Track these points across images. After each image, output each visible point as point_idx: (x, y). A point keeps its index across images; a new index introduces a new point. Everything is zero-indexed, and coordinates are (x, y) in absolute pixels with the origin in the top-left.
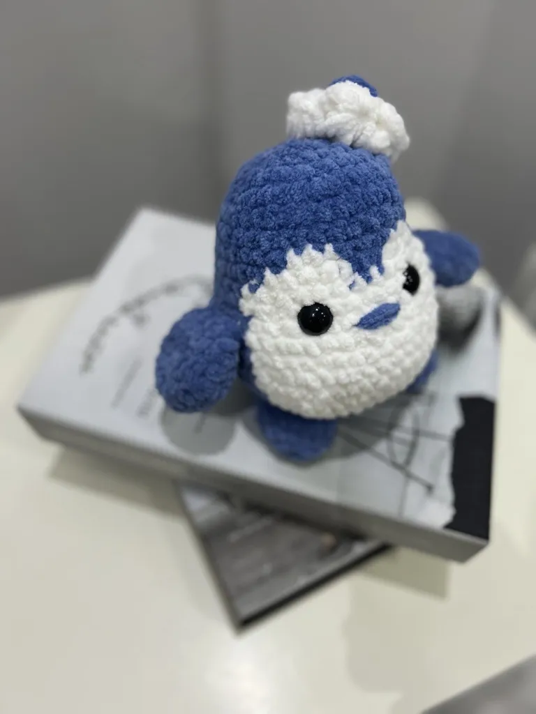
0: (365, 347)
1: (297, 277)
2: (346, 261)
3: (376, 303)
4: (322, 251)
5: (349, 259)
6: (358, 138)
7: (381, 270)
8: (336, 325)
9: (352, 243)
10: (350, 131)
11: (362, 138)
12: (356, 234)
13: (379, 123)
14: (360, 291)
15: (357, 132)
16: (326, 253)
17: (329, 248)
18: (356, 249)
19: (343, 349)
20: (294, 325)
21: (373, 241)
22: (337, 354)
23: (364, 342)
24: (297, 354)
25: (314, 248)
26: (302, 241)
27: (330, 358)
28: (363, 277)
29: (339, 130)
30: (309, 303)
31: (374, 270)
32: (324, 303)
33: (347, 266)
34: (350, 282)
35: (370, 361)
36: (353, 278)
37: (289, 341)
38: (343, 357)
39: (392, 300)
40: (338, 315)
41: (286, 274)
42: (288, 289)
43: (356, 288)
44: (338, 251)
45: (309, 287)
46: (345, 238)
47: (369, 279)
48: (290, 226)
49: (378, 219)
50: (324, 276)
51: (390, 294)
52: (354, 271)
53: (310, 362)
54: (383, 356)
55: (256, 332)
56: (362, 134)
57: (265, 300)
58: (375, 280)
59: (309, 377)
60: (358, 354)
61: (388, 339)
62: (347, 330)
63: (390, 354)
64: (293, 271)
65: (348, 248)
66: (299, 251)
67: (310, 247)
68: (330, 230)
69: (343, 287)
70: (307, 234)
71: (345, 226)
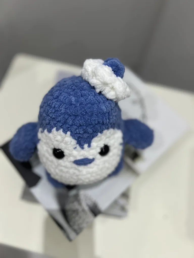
3: (83, 157)
4: (66, 133)
5: (76, 139)
7: (89, 146)
8: (65, 158)
12: (80, 132)
13: (112, 88)
14: (78, 151)
16: (67, 135)
17: (69, 133)
18: (79, 137)
19: (66, 167)
20: (51, 152)
21: (88, 136)
22: (63, 168)
25: (63, 131)
27: (60, 168)
28: (80, 147)
31: (86, 146)
33: (74, 141)
34: (74, 147)
36: (76, 146)
38: (65, 170)
40: (66, 156)
42: (50, 140)
43: (76, 149)
44: (72, 135)
45: (58, 143)
47: (83, 148)
48: (56, 120)
50: (64, 141)
51: (91, 155)
52: (77, 144)
53: (53, 166)
58: (85, 149)
60: (71, 171)
61: (85, 170)
62: (69, 162)
64: (53, 135)
65: (76, 136)
66: (57, 130)
67: (61, 130)
68: (70, 128)
69: (71, 148)
70: (62, 126)
71: (76, 129)
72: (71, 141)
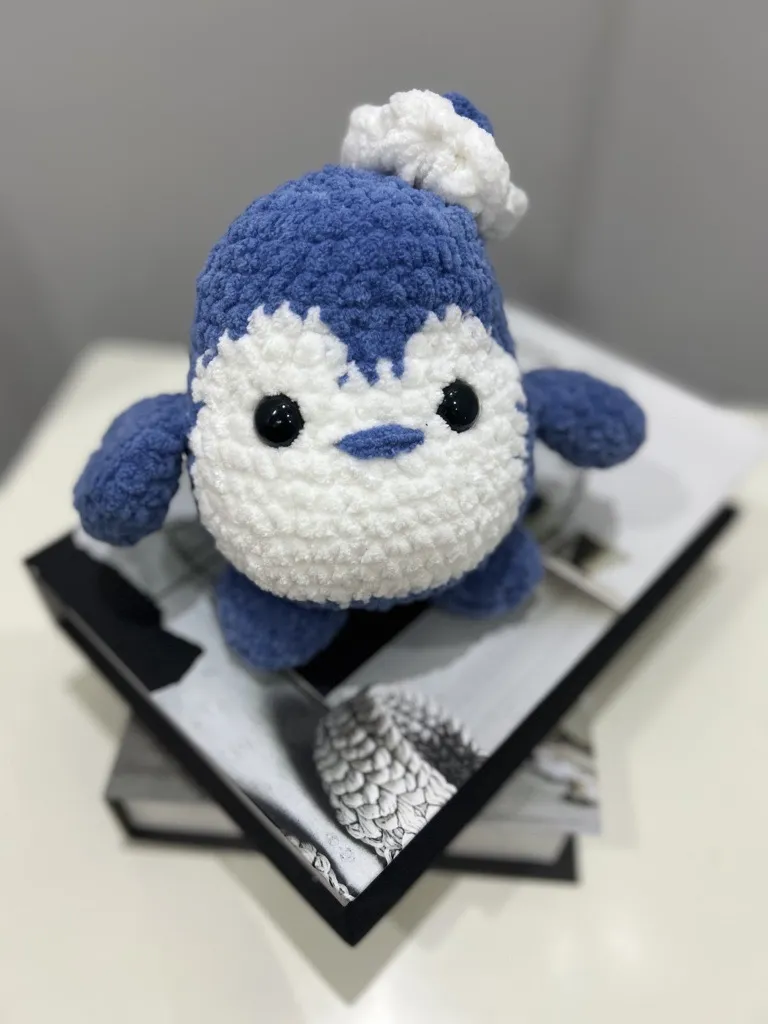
0: (347, 484)
1: (261, 347)
2: (338, 339)
3: (378, 419)
4: (303, 314)
5: (343, 336)
6: (425, 176)
7: (398, 372)
8: (305, 436)
9: (352, 313)
10: (412, 159)
11: (431, 175)
12: (359, 299)
13: (461, 156)
14: (354, 392)
15: (422, 163)
16: (308, 321)
17: (314, 312)
18: (355, 323)
19: (309, 477)
20: (247, 422)
21: (392, 319)
22: (299, 485)
23: (347, 477)
24: (243, 471)
25: (291, 308)
26: (275, 294)
27: (288, 488)
28: (362, 370)
29: (395, 156)
30: (273, 392)
31: (384, 367)
32: (293, 396)
33: (338, 349)
34: (340, 374)
35: (350, 510)
36: (345, 368)
37: (236, 446)
38: (311, 492)
39: (409, 422)
40: (310, 420)
41: (244, 340)
42: (245, 364)
43: (346, 385)
44: (326, 319)
45: (273, 366)
46: (340, 301)
47: (372, 377)
48: (265, 270)
49: (404, 286)
50: (298, 353)
51: (406, 413)
52: (349, 356)
53: (259, 488)
54: (373, 509)
55: (202, 430)
56: (430, 168)
57: (217, 377)
58: (381, 381)
59: (255, 513)
60: (334, 494)
61: (388, 484)
62: (323, 449)
63: (388, 509)
64: (255, 337)
65: (342, 317)
66: (270, 311)
67: (286, 305)
68: (319, 285)
69: (328, 380)
70: (285, 285)
71: (343, 284)
72: (327, 349)
